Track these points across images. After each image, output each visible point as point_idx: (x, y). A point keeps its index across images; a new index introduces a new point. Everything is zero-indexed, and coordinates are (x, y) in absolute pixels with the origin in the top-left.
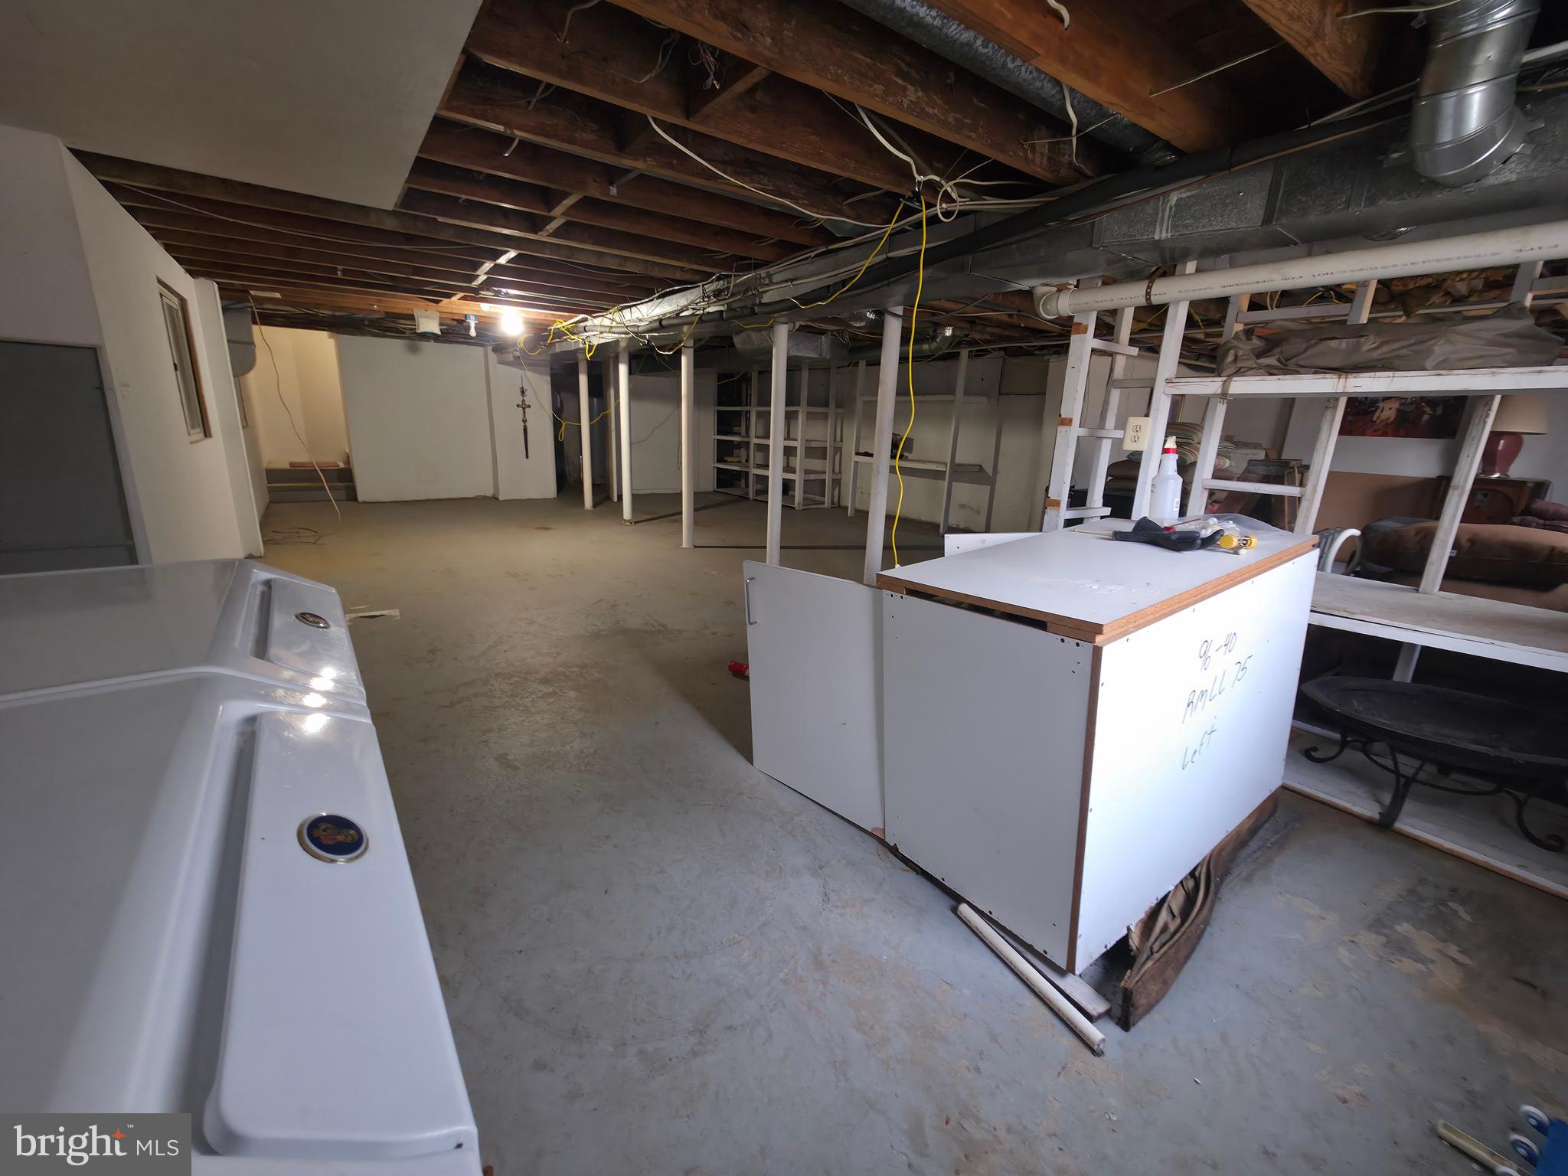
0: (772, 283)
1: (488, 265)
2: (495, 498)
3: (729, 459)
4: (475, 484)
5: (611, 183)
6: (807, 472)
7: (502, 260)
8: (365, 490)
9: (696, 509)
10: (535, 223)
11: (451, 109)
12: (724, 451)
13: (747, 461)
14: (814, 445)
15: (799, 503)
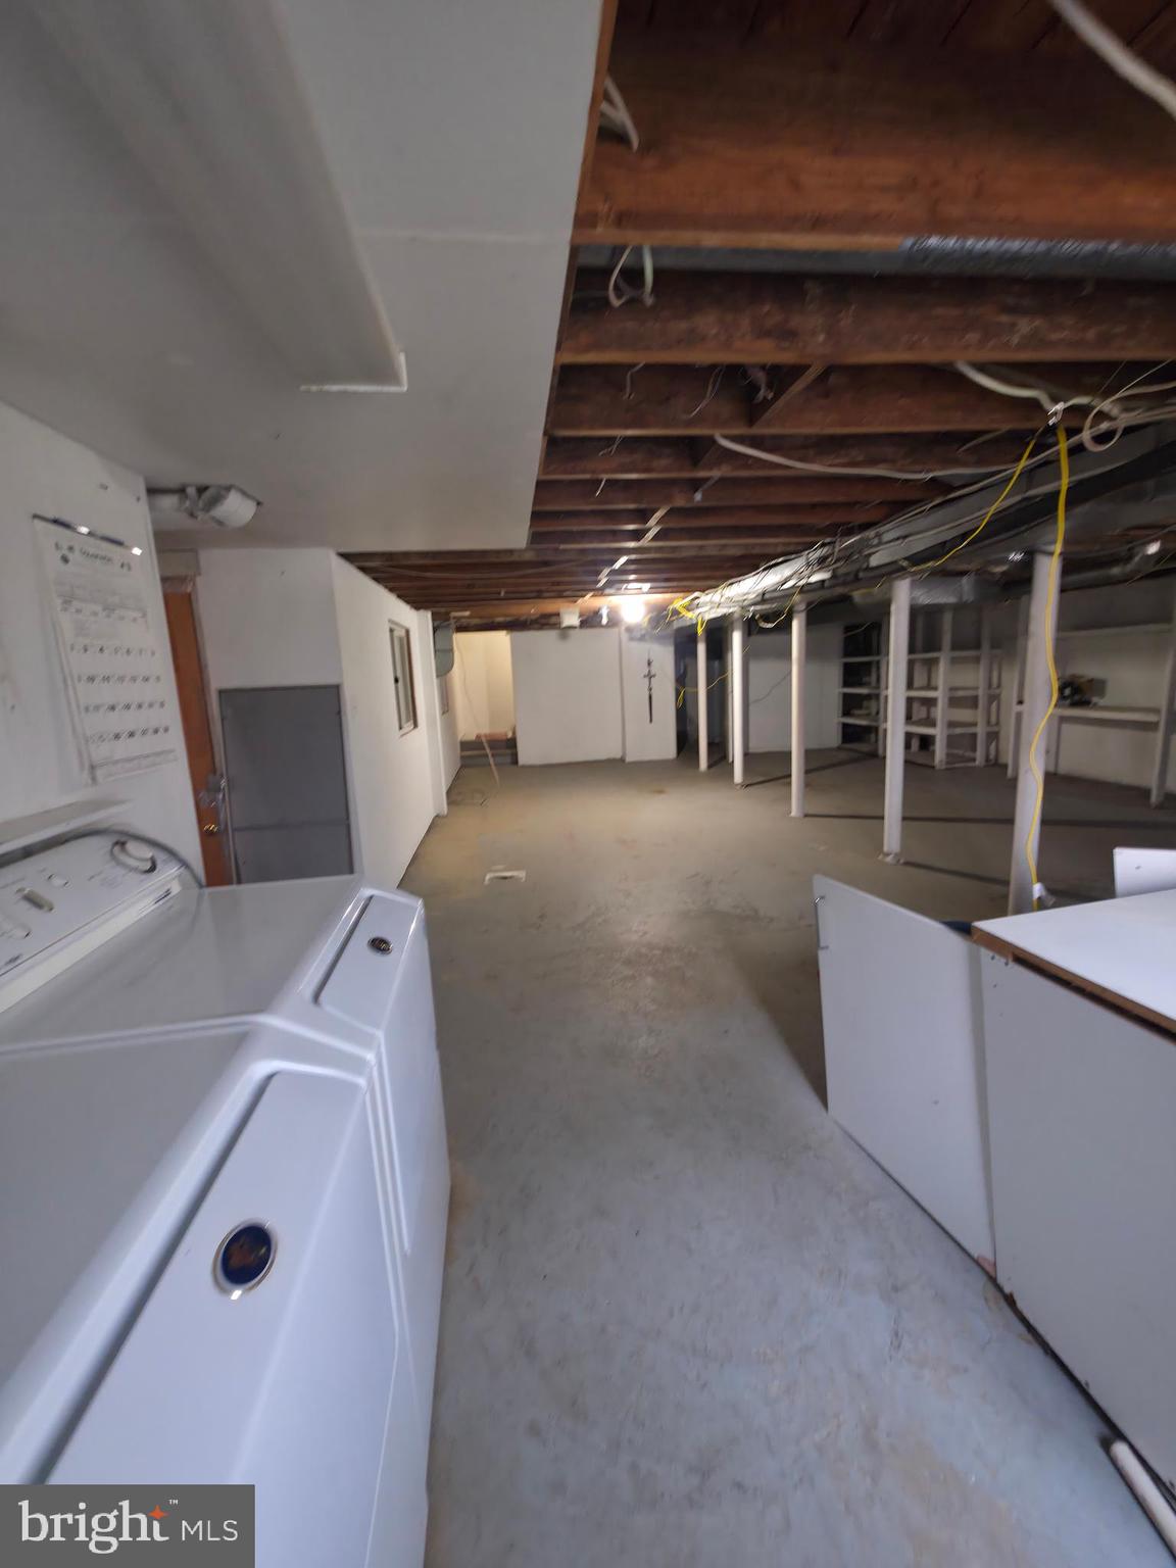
0: (880, 544)
1: (606, 571)
2: (622, 760)
3: (857, 712)
4: (605, 747)
5: (696, 490)
6: (951, 724)
7: (617, 566)
8: (524, 758)
9: (809, 772)
10: (637, 535)
11: (548, 473)
12: (850, 704)
13: (878, 713)
14: (960, 693)
15: (941, 761)
